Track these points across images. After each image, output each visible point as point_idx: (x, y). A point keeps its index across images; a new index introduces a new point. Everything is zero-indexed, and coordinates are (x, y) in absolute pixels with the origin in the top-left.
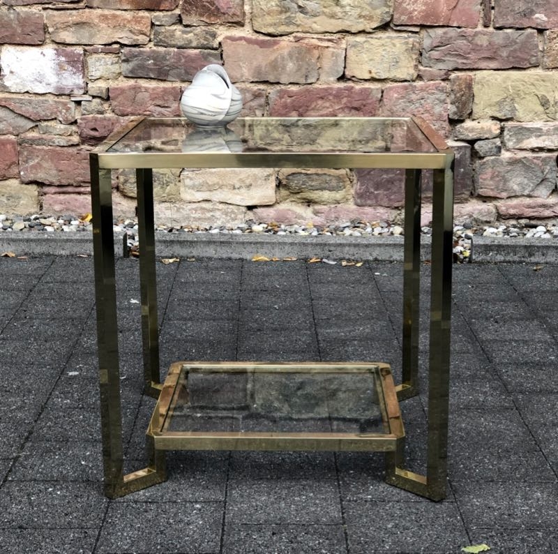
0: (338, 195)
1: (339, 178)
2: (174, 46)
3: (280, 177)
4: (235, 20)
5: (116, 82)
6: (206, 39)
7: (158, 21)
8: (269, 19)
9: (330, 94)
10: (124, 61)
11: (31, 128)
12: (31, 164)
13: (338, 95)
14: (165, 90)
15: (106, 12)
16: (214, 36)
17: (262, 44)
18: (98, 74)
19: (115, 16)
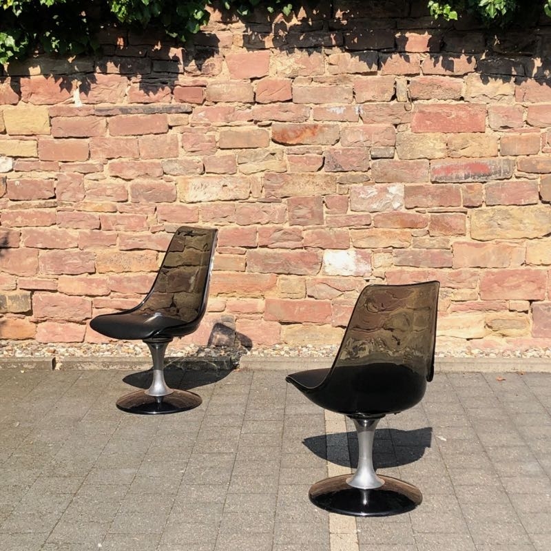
0: (522, 331)
1: (523, 322)
2: (424, 248)
3: (487, 322)
4: (460, 233)
5: (390, 268)
6: (443, 244)
7: (416, 234)
8: (481, 232)
9: (517, 273)
10: (394, 256)
11: (340, 296)
12: (339, 315)
13: (522, 273)
14: (419, 272)
15: (385, 230)
16: (448, 241)
17: (476, 246)
18: (380, 264)
19: (390, 232)
